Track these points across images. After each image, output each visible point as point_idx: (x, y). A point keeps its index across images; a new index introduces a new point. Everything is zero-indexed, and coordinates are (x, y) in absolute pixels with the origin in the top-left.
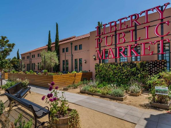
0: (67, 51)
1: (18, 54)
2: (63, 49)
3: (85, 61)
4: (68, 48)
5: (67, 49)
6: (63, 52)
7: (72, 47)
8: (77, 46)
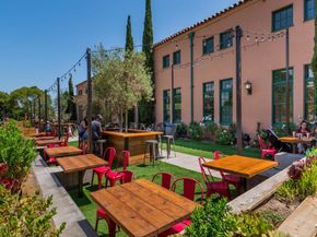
0: (177, 60)
1: (70, 85)
2: (166, 59)
3: (248, 87)
4: (179, 51)
5: (177, 55)
6: (165, 65)
7: (192, 45)
8: (212, 38)
